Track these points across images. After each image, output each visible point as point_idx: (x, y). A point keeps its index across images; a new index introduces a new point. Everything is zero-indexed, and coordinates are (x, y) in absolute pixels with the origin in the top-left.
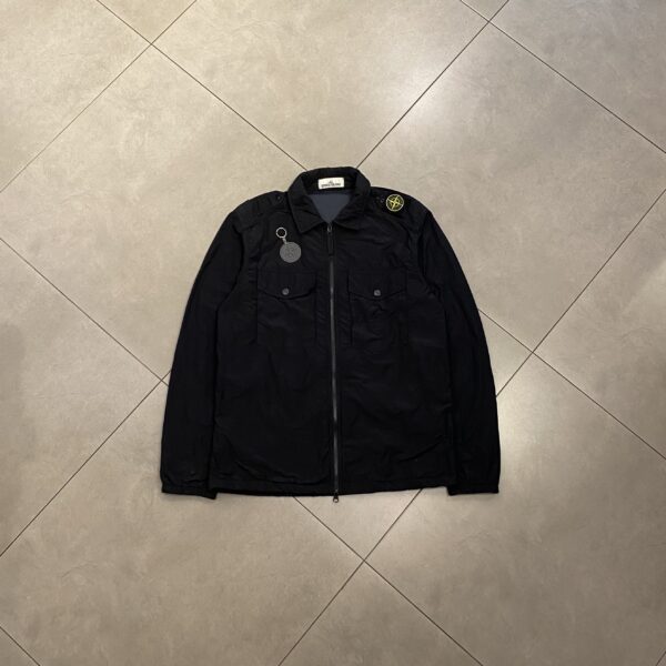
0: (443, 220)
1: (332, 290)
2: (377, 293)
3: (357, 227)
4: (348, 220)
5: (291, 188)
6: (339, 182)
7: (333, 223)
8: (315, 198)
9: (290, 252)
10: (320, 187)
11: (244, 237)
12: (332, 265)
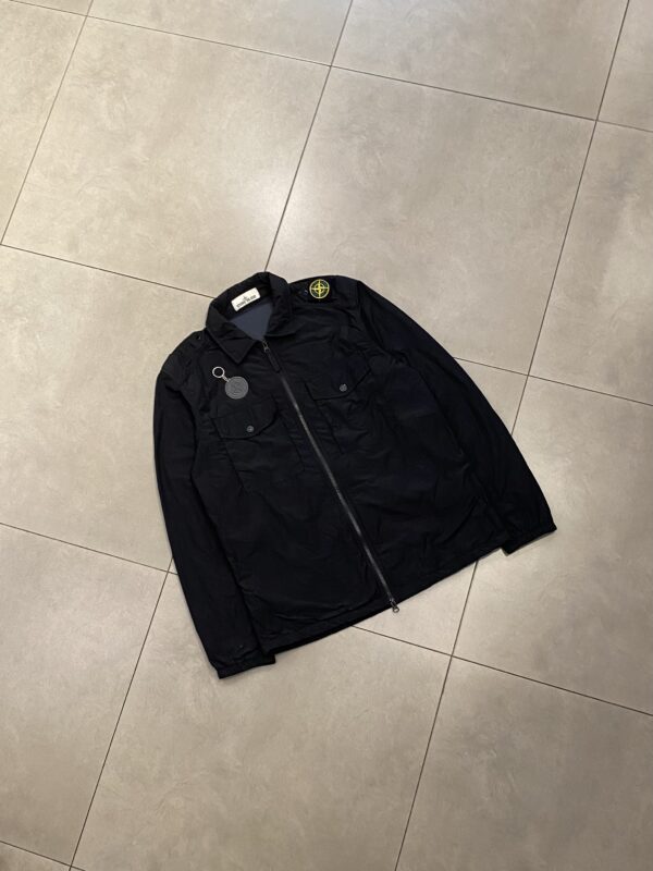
0: (376, 284)
1: (296, 406)
2: (343, 388)
3: (293, 332)
4: (280, 327)
5: (208, 323)
6: (253, 294)
7: (266, 337)
8: (236, 321)
9: (237, 388)
10: (237, 309)
11: (185, 393)
12: (285, 383)
